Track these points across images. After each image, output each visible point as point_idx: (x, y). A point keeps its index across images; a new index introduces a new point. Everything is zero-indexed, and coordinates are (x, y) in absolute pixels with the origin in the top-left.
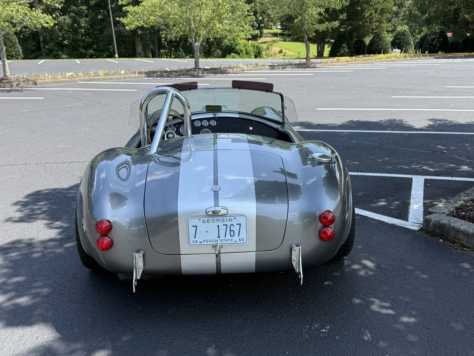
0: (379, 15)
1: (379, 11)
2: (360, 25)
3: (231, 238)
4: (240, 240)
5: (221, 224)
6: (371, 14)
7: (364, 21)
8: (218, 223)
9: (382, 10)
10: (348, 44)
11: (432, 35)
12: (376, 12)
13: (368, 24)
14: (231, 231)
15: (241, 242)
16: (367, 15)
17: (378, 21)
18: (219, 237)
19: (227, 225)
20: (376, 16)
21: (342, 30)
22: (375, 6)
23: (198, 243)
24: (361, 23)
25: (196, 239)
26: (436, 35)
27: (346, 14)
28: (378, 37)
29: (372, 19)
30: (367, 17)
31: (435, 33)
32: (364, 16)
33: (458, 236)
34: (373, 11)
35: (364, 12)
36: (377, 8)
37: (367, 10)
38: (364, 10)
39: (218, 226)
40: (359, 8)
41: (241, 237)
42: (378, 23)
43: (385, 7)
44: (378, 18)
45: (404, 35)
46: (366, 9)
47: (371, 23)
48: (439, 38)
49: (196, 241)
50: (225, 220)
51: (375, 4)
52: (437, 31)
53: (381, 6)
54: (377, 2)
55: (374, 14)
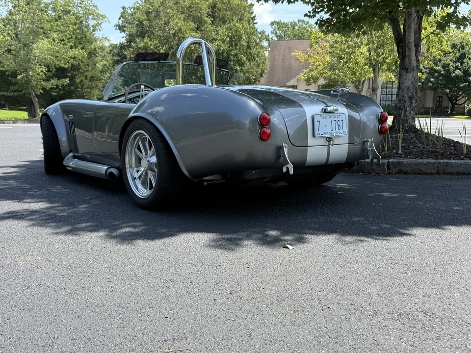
0: (89, 82)
1: (89, 78)
2: (72, 90)
3: (339, 131)
5: (333, 120)
6: (82, 81)
7: (76, 86)
8: (331, 119)
9: (92, 77)
12: (86, 79)
13: (80, 90)
14: (338, 125)
16: (78, 80)
17: (88, 88)
18: (332, 130)
19: (336, 121)
20: (87, 83)
21: (54, 94)
22: (86, 73)
29: (83, 85)
30: (78, 83)
32: (75, 81)
34: (83, 78)
36: (86, 76)
38: (74, 76)
39: (331, 121)
41: (344, 130)
42: (89, 90)
43: (94, 75)
44: (88, 85)
46: (76, 75)
47: (82, 88)
49: (320, 133)
50: (335, 117)
51: (84, 72)
53: (90, 74)
54: (86, 69)
55: (85, 81)
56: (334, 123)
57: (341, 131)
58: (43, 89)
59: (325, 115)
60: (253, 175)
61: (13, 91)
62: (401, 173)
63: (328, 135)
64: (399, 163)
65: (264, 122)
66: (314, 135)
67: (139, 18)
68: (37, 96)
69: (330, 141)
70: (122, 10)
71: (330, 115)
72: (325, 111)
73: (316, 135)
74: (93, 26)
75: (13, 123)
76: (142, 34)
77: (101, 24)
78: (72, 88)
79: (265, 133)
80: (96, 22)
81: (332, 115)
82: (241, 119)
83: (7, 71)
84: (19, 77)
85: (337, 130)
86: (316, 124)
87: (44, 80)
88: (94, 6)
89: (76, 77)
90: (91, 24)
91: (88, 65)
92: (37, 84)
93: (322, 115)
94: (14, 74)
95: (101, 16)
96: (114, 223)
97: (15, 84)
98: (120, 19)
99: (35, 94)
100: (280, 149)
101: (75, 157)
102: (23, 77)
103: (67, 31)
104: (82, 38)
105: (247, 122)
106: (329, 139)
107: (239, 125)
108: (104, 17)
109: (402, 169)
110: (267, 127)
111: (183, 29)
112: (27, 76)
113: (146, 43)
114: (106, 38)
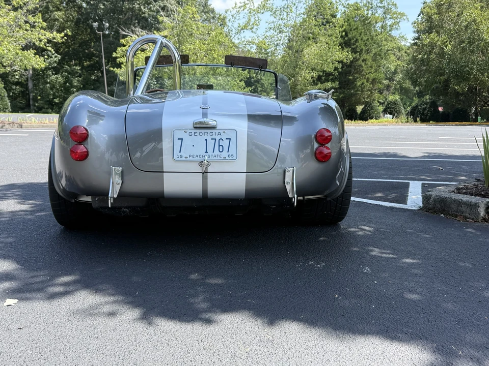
0: (370, 84)
1: (370, 80)
2: (352, 93)
3: (219, 153)
4: (229, 156)
5: (209, 138)
6: (363, 84)
8: (206, 137)
9: (374, 80)
11: (423, 105)
12: (367, 82)
13: (360, 93)
14: (219, 146)
15: (231, 158)
16: (359, 84)
17: (369, 90)
18: (206, 152)
19: (215, 139)
20: (368, 85)
22: (367, 76)
23: (184, 158)
24: (352, 91)
25: (182, 153)
26: (427, 105)
27: (338, 82)
28: (370, 106)
29: (364, 88)
30: (359, 86)
31: (426, 103)
32: (356, 85)
33: (460, 208)
34: (365, 81)
35: (356, 81)
36: (368, 78)
37: (359, 79)
39: (206, 140)
40: (351, 77)
41: (230, 153)
42: (370, 93)
44: (369, 87)
45: (395, 104)
46: (357, 78)
47: (362, 91)
48: (430, 107)
49: (182, 156)
50: (214, 133)
51: (367, 74)
52: (428, 101)
53: (372, 76)
54: (368, 71)
55: (366, 83)
56: (211, 141)
57: (225, 154)
67: (428, 13)
71: (204, 131)
74: (390, 26)
77: (399, 23)
80: (394, 21)
81: (210, 131)
86: (177, 143)
88: (393, 5)
89: (357, 80)
90: (388, 24)
91: (371, 67)
93: (189, 131)
95: (400, 14)
98: (419, 15)
104: (368, 39)
108: (402, 15)
113: (433, 39)
114: (403, 37)
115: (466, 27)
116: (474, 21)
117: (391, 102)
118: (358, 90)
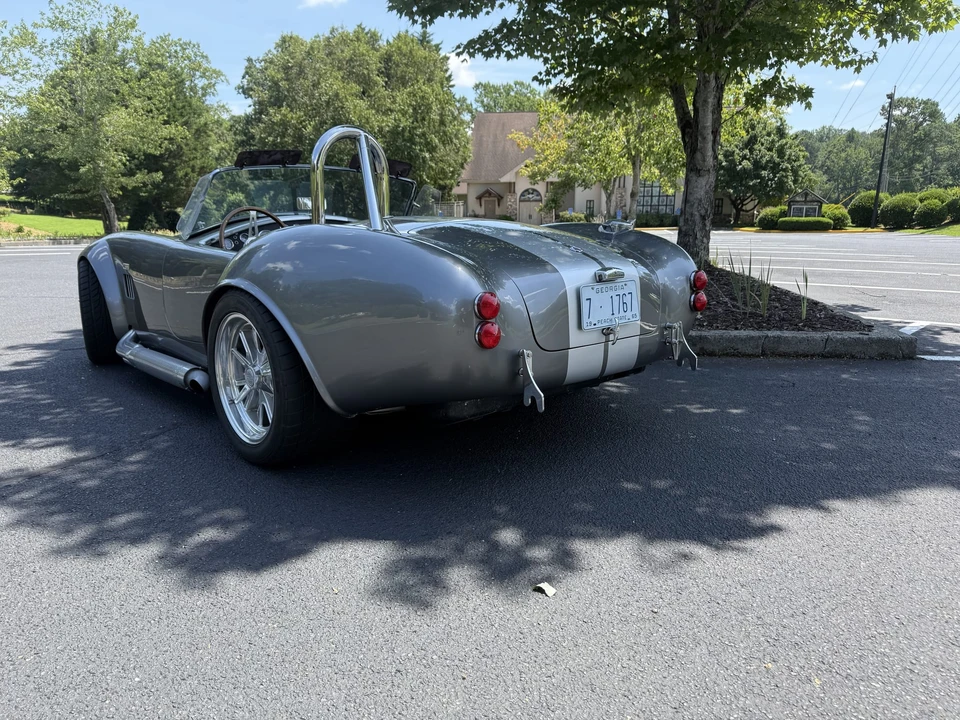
0: (198, 175)
1: (197, 170)
2: (171, 189)
4: (633, 316)
6: (186, 175)
7: (177, 182)
8: (611, 293)
9: (202, 168)
10: (156, 216)
12: (193, 171)
13: (184, 188)
14: (623, 303)
16: (181, 174)
18: (614, 314)
19: (619, 295)
20: (195, 177)
21: (143, 194)
22: (191, 163)
25: (591, 320)
29: (189, 180)
30: (181, 178)
32: (176, 176)
34: (189, 170)
35: (175, 170)
36: (193, 166)
38: (173, 167)
39: (612, 297)
41: (633, 312)
46: (177, 165)
47: (187, 186)
49: (590, 323)
50: (618, 287)
51: (190, 160)
53: (198, 163)
54: (192, 156)
55: (191, 174)
56: (616, 299)
57: (629, 314)
58: (123, 188)
59: (599, 286)
60: (465, 410)
61: (73, 193)
62: (704, 354)
63: (605, 325)
64: (701, 337)
65: (487, 310)
66: (580, 326)
67: (273, 77)
68: (114, 200)
69: (609, 334)
70: (246, 64)
71: (609, 285)
72: (599, 279)
73: (584, 325)
74: (202, 88)
75: (75, 243)
76: (277, 102)
77: (214, 85)
78: (172, 185)
79: (488, 333)
80: (207, 82)
81: (613, 285)
82: (440, 300)
83: (59, 160)
84: (83, 170)
85: (622, 313)
86: (585, 305)
87: (123, 175)
88: (203, 57)
89: (177, 168)
90: (200, 85)
91: (195, 149)
92: (112, 181)
93: (596, 287)
94: (74, 165)
95: (215, 71)
96: (186, 512)
97: (76, 181)
98: (244, 77)
99: (111, 198)
100: (517, 359)
101: (137, 339)
102: (89, 170)
103: (155, 96)
104: (184, 107)
105: (453, 307)
106: (607, 332)
107: (435, 312)
108: (218, 74)
109: (705, 347)
110: (493, 320)
111: (342, 94)
112: (94, 169)
114: (223, 106)
115: (328, 103)
116: (337, 95)
117: (233, 203)
118: (180, 184)
